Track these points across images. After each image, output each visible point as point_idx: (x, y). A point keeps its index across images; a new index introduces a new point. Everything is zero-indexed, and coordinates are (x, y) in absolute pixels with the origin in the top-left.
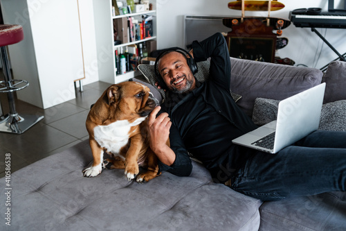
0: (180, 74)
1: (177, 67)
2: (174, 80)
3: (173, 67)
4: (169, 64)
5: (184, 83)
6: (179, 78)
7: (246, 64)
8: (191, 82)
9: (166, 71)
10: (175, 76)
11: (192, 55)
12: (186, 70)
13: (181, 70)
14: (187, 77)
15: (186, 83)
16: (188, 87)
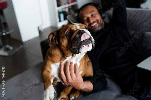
0: (94, 20)
1: (92, 15)
2: (91, 24)
3: (89, 15)
4: (87, 13)
5: (97, 25)
6: (94, 22)
7: (135, 11)
8: (102, 25)
9: (85, 18)
10: (92, 22)
11: (101, 7)
12: (98, 17)
13: (95, 17)
14: (99, 22)
15: (99, 26)
16: (100, 28)
